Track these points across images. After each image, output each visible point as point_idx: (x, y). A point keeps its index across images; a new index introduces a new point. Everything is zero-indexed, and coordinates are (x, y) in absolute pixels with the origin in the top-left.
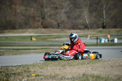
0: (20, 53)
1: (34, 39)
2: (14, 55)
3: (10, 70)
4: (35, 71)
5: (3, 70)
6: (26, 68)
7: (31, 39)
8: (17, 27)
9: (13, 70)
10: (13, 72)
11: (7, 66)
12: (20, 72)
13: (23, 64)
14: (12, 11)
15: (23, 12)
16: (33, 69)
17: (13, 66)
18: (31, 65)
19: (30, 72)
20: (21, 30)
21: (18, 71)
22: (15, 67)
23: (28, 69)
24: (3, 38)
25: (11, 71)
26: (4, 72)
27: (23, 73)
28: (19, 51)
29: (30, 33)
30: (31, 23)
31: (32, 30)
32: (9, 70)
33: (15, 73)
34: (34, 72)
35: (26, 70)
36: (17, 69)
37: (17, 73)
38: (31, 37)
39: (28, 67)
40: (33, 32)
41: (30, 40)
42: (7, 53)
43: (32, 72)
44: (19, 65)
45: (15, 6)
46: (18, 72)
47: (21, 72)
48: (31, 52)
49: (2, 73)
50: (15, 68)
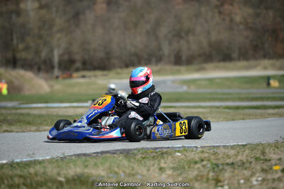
0: (242, 116)
1: (274, 83)
2: (229, 120)
3: (220, 156)
4: (280, 159)
5: (206, 155)
6: (259, 152)
7: (269, 84)
8: (235, 55)
9: (228, 157)
10: (228, 161)
11: (214, 147)
12: (245, 161)
13: (250, 142)
14: (224, 20)
15: (249, 21)
16: (275, 153)
17: (228, 146)
18: (269, 145)
19: (270, 160)
20: (244, 63)
21: (239, 158)
22: (232, 147)
23: (263, 153)
24: (203, 83)
25: (223, 158)
26: (208, 160)
27: (251, 162)
28: (241, 111)
29: (265, 68)
30: (266, 46)
31: (271, 62)
32: (219, 154)
33: (233, 164)
34: (278, 162)
35: (258, 156)
36: (238, 153)
37: (237, 162)
38: (268, 78)
39: (264, 149)
40: (273, 67)
41: (265, 85)
42: (213, 115)
43: (273, 162)
44: (242, 145)
45: (231, 7)
46: (241, 160)
47: (247, 160)
48: (269, 114)
49: (205, 163)
50: (232, 152)
